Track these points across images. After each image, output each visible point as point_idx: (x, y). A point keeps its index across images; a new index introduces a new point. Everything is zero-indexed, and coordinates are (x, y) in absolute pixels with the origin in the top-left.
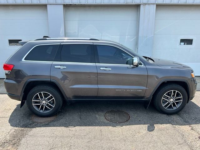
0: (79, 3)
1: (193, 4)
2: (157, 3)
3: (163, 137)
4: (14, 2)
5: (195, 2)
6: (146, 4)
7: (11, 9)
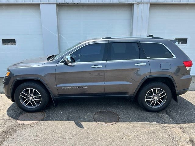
0: (72, 2)
1: (187, 3)
2: (150, 2)
3: (152, 140)
4: (7, 2)
5: (189, 1)
6: (140, 3)
7: (4, 8)
